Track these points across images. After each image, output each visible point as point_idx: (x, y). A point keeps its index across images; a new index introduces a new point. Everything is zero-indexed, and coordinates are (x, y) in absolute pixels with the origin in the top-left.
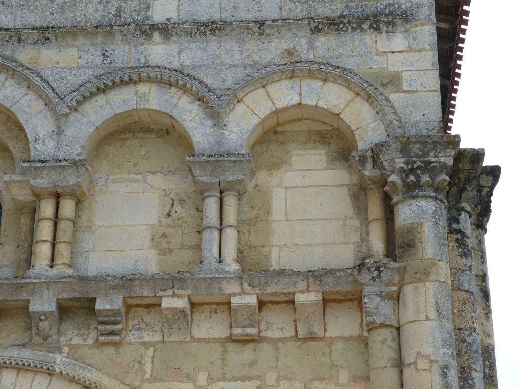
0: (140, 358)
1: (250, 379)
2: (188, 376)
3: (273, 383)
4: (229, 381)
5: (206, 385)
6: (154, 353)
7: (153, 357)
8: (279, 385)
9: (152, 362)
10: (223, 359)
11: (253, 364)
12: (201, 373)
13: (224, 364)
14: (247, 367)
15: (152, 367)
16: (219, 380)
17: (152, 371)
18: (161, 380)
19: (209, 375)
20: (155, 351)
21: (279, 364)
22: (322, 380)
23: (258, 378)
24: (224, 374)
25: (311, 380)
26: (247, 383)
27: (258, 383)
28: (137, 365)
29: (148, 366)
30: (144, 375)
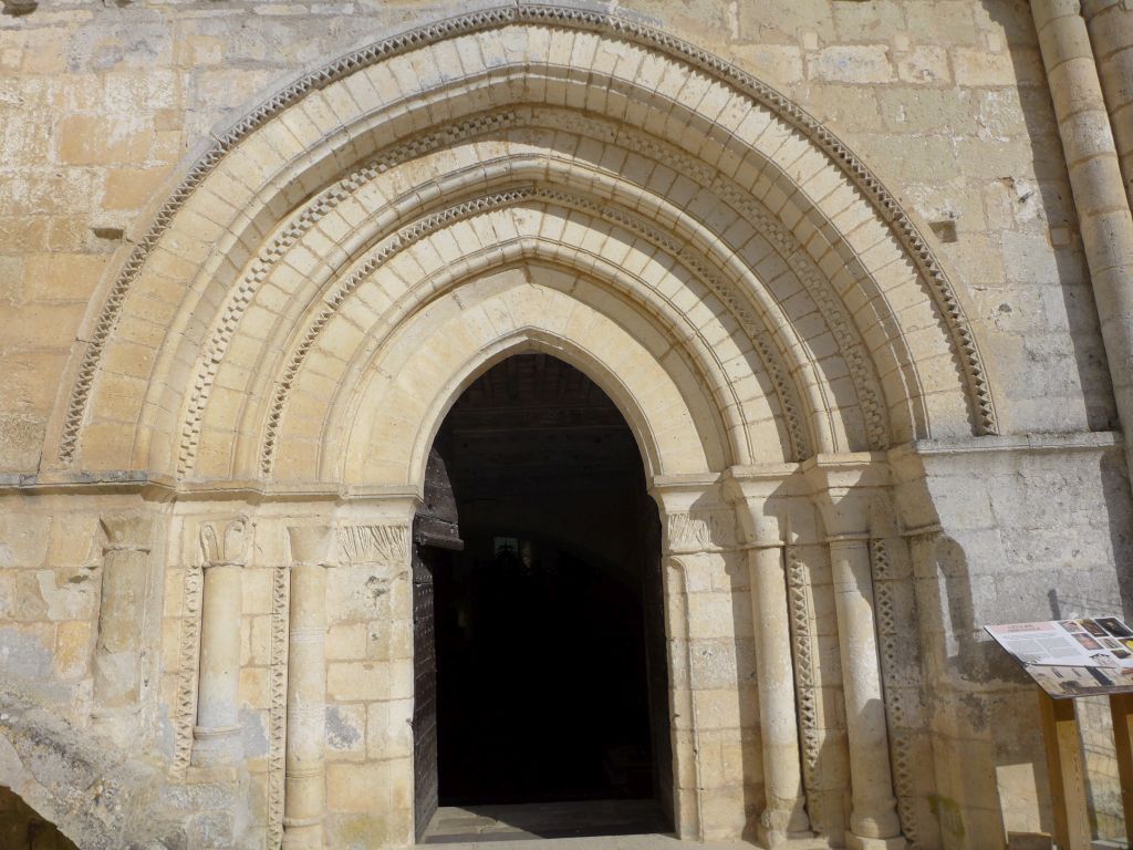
0: (719, 14)
1: (875, 43)
2: (790, 37)
3: (906, 49)
4: (847, 44)
5: (816, 48)
6: (738, 10)
7: (738, 14)
8: (914, 50)
9: (738, 19)
10: (834, 18)
11: (875, 24)
12: (808, 34)
13: (836, 25)
14: (867, 29)
15: (739, 26)
16: (834, 43)
17: (740, 30)
18: (753, 42)
19: (819, 37)
20: (739, 6)
21: (910, 26)
22: (968, 46)
23: (886, 42)
24: (838, 37)
25: (955, 46)
26: (871, 47)
27: (887, 48)
28: (718, 24)
29: (733, 24)
30: (729, 36)
